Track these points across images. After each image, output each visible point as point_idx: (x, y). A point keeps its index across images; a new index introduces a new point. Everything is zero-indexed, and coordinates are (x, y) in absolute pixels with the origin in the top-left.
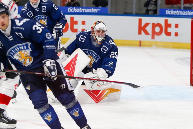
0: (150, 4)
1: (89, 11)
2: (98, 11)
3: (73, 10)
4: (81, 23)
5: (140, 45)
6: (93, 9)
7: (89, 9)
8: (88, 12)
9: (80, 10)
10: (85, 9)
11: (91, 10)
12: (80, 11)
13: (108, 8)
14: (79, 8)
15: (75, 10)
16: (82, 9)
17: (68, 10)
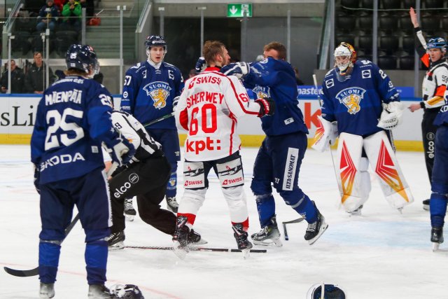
13: (414, 88)
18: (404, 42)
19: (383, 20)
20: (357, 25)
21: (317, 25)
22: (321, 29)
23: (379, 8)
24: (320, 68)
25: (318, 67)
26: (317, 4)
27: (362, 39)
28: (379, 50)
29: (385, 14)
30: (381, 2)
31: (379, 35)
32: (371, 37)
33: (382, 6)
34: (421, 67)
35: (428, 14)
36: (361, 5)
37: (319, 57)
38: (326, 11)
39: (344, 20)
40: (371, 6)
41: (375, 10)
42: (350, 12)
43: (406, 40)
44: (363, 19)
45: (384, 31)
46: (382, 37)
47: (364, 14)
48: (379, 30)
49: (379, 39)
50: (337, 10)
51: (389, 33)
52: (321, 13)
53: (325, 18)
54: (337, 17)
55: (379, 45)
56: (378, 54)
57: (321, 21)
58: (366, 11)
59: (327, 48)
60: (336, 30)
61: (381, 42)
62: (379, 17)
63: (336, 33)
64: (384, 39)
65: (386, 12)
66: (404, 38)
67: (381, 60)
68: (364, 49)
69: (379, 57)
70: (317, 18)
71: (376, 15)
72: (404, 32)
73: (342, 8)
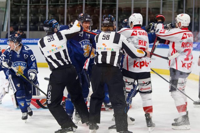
6: (34, 40)
7: (32, 40)
8: (31, 42)
10: (29, 40)
12: (25, 42)
14: (24, 40)
16: (27, 41)
18: (41, 19)
19: (32, 9)
20: (20, 11)
21: (2, 11)
22: (4, 13)
23: (30, 3)
24: (4, 31)
25: (3, 30)
26: (3, 2)
27: (23, 17)
28: (30, 22)
29: (33, 6)
30: (31, 1)
31: (30, 15)
32: (27, 16)
33: (31, 3)
35: (52, 6)
36: (22, 2)
37: (3, 26)
38: (6, 5)
39: (15, 9)
40: (27, 3)
41: (28, 4)
42: (17, 6)
43: (42, 18)
44: (23, 9)
45: (32, 14)
46: (31, 17)
47: (24, 6)
48: (30, 13)
49: (30, 17)
50: (11, 5)
51: (34, 15)
52: (4, 6)
53: (6, 8)
54: (11, 8)
55: (30, 20)
56: (30, 24)
57: (4, 10)
58: (24, 5)
59: (7, 22)
60: (11, 13)
61: (31, 19)
62: (30, 8)
63: (10, 15)
64: (32, 18)
65: (34, 5)
66: (41, 17)
67: (31, 27)
68: (24, 22)
69: (30, 26)
70: (3, 8)
71: (28, 7)
72: (41, 14)
73: (13, 3)
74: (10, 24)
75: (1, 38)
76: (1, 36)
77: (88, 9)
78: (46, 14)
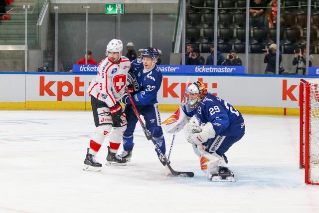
0: (300, 61)
1: (222, 71)
2: (233, 70)
3: (201, 70)
4: (211, 86)
5: (285, 114)
6: (226, 68)
7: (221, 68)
8: (220, 71)
9: (210, 69)
10: (217, 69)
11: (224, 70)
12: (210, 71)
13: (245, 67)
14: (209, 67)
15: (204, 69)
16: (213, 69)
17: (195, 69)
18: (237, 33)
19: (222, 16)
20: (203, 19)
21: (173, 20)
23: (219, 7)
24: (175, 52)
25: (173, 52)
26: (173, 4)
27: (206, 30)
28: (218, 38)
29: (224, 12)
30: (220, 2)
31: (218, 27)
32: (213, 28)
33: (221, 6)
34: (250, 51)
36: (205, 5)
37: (174, 44)
38: (179, 9)
40: (213, 5)
41: (216, 8)
42: (197, 10)
43: (239, 30)
44: (206, 15)
45: (222, 24)
47: (208, 11)
48: (218, 23)
49: (219, 30)
50: (187, 9)
51: (226, 26)
52: (176, 11)
53: (179, 14)
54: (187, 14)
55: (219, 35)
56: (218, 42)
57: (176, 17)
58: (209, 9)
59: (180, 37)
60: (186, 23)
61: (220, 33)
62: (219, 14)
63: (186, 26)
64: (222, 30)
65: (224, 10)
66: (237, 29)
67: (220, 46)
68: (207, 38)
69: (218, 44)
70: (173, 14)
71: (216, 12)
72: (237, 24)
73: (191, 7)
74: (186, 41)
75: (171, 64)
76: (171, 61)
77: (315, 17)
78: (245, 24)
